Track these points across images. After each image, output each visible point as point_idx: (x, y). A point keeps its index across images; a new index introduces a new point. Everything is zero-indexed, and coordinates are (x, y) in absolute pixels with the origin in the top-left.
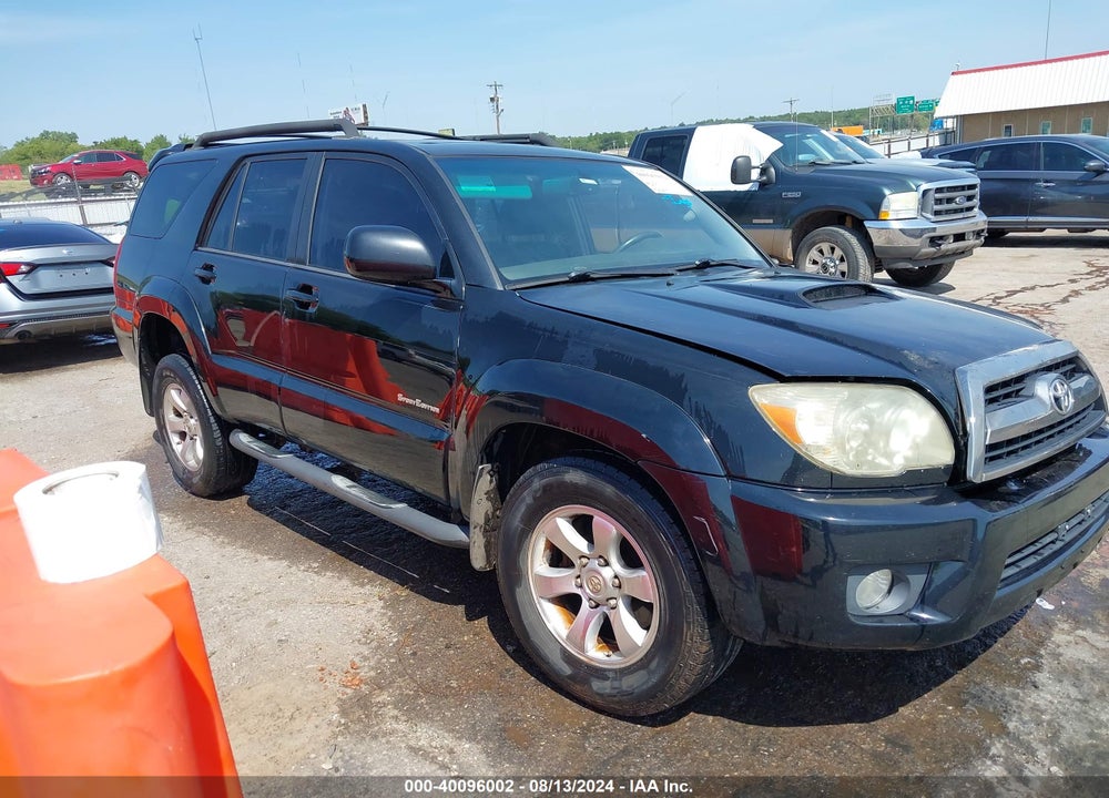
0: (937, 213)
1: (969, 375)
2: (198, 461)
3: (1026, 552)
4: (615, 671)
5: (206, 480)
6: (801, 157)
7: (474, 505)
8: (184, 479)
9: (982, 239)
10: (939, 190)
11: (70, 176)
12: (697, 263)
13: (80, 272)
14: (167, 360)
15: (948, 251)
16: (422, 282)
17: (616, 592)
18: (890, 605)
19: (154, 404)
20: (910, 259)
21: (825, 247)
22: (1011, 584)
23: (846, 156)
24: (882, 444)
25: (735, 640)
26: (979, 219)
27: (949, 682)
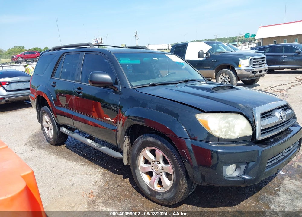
0: (254, 65)
1: (256, 110)
2: (52, 135)
3: (273, 159)
4: (163, 193)
5: (54, 140)
6: (218, 50)
7: (124, 147)
8: (48, 140)
9: (267, 72)
10: (254, 59)
11: (22, 58)
12: (185, 80)
13: (23, 84)
14: (44, 108)
15: (257, 75)
16: (110, 86)
17: (162, 171)
18: (236, 174)
19: (40, 120)
20: (247, 78)
21: (224, 74)
22: (270, 167)
23: (229, 50)
24: (232, 130)
25: (194, 184)
26: (266, 67)
27: (255, 195)
